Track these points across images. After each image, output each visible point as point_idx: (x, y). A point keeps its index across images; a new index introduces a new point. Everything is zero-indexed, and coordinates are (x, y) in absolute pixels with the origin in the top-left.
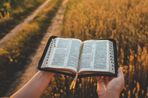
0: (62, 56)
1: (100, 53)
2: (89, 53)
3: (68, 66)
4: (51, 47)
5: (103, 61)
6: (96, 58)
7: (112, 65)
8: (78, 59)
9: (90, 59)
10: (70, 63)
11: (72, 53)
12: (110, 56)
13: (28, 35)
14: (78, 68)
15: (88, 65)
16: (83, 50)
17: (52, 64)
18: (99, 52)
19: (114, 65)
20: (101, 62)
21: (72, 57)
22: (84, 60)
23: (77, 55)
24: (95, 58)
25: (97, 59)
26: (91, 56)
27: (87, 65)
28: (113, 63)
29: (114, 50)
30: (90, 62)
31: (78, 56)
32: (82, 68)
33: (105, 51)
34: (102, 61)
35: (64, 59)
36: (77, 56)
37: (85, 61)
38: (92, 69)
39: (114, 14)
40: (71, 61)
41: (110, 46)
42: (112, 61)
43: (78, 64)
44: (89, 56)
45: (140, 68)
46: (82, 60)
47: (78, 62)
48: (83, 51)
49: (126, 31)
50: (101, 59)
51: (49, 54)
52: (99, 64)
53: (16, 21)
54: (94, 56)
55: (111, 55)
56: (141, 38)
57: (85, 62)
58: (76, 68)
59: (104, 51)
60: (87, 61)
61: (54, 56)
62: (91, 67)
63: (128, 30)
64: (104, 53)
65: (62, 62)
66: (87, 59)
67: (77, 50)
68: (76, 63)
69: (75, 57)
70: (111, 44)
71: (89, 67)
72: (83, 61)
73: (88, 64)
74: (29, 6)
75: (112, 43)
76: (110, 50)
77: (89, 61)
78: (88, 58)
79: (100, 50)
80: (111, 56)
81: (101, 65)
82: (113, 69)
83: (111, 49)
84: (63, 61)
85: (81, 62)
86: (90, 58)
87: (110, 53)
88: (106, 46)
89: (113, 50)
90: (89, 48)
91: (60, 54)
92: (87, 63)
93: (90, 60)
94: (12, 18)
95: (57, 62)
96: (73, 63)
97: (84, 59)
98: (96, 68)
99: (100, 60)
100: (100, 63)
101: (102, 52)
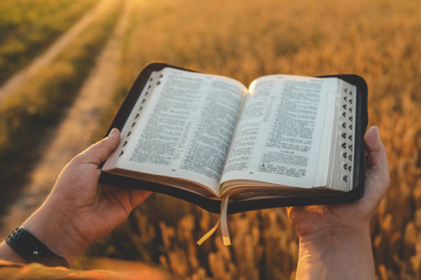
7: (345, 165)
12: (340, 134)
19: (352, 164)
28: (350, 157)
29: (360, 115)
41: (345, 98)
42: (347, 150)
55: (345, 130)
70: (351, 93)
75: (354, 89)
76: (344, 114)
80: (344, 136)
82: (345, 178)
83: (347, 111)
87: (344, 125)
89: (354, 114)
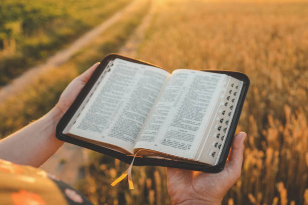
45: (289, 156)
49: (265, 82)
53: (30, 60)
56: (294, 97)
63: (269, 80)
74: (64, 31)
94: (20, 55)
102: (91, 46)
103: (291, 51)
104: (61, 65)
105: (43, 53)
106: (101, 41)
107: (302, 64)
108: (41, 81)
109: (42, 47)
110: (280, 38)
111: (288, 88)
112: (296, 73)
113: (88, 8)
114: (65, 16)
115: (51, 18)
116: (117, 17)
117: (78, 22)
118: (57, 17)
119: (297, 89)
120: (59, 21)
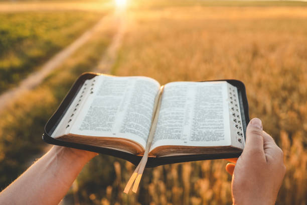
0: (109, 111)
1: (206, 108)
2: (178, 107)
3: (122, 131)
4: (82, 96)
5: (214, 125)
6: (197, 118)
7: (238, 133)
8: (150, 121)
9: (182, 119)
10: (130, 126)
11: (134, 104)
12: (231, 113)
13: (28, 115)
14: (149, 141)
15: (177, 134)
16: (163, 102)
17: (82, 128)
18: (204, 107)
19: (242, 132)
20: (209, 126)
21: (134, 113)
22: (166, 121)
23: (148, 110)
24: (194, 119)
25: (198, 120)
26: (183, 114)
27: (174, 133)
28: (240, 128)
30: (181, 126)
31: (150, 113)
32: (161, 139)
33: (219, 105)
34: (211, 125)
35: (113, 117)
36: (148, 112)
37: (168, 124)
38: (185, 142)
39: (223, 69)
40: (131, 123)
41: (231, 93)
42: (238, 124)
43: (150, 130)
44: (177, 113)
46: (159, 121)
47: (149, 126)
48: (162, 104)
50: (209, 121)
51: (76, 108)
52: (204, 131)
54: (191, 115)
55: (234, 112)
57: (169, 126)
58: (144, 139)
59: (215, 104)
60: (173, 124)
61: (89, 112)
62: (184, 137)
64: (217, 108)
65: (107, 123)
66: (174, 121)
67: (148, 101)
68: (144, 128)
69: (142, 115)
70: (234, 91)
71: (179, 137)
72: (163, 125)
73: (177, 131)
75: (235, 89)
76: (232, 102)
77: (180, 124)
78: (176, 118)
79: (207, 103)
80: (234, 115)
81: (211, 133)
84: (110, 121)
85: (158, 126)
86: (180, 118)
87: (233, 109)
88: (220, 93)
89: (238, 103)
90: (179, 99)
91: (106, 107)
92: (172, 129)
93: (182, 122)
95: (94, 123)
96: (137, 127)
97: (166, 119)
98: (198, 140)
99: (206, 123)
100: (207, 128)
101: (212, 105)
102: (63, 68)
103: (276, 71)
104: (34, 88)
105: (16, 76)
106: (73, 63)
107: (289, 85)
108: (17, 106)
109: (13, 70)
110: (262, 56)
111: (278, 111)
112: (284, 94)
113: (56, 28)
114: (35, 37)
115: (20, 40)
116: (86, 37)
117: (48, 43)
118: (26, 38)
119: (287, 112)
120: (28, 42)
